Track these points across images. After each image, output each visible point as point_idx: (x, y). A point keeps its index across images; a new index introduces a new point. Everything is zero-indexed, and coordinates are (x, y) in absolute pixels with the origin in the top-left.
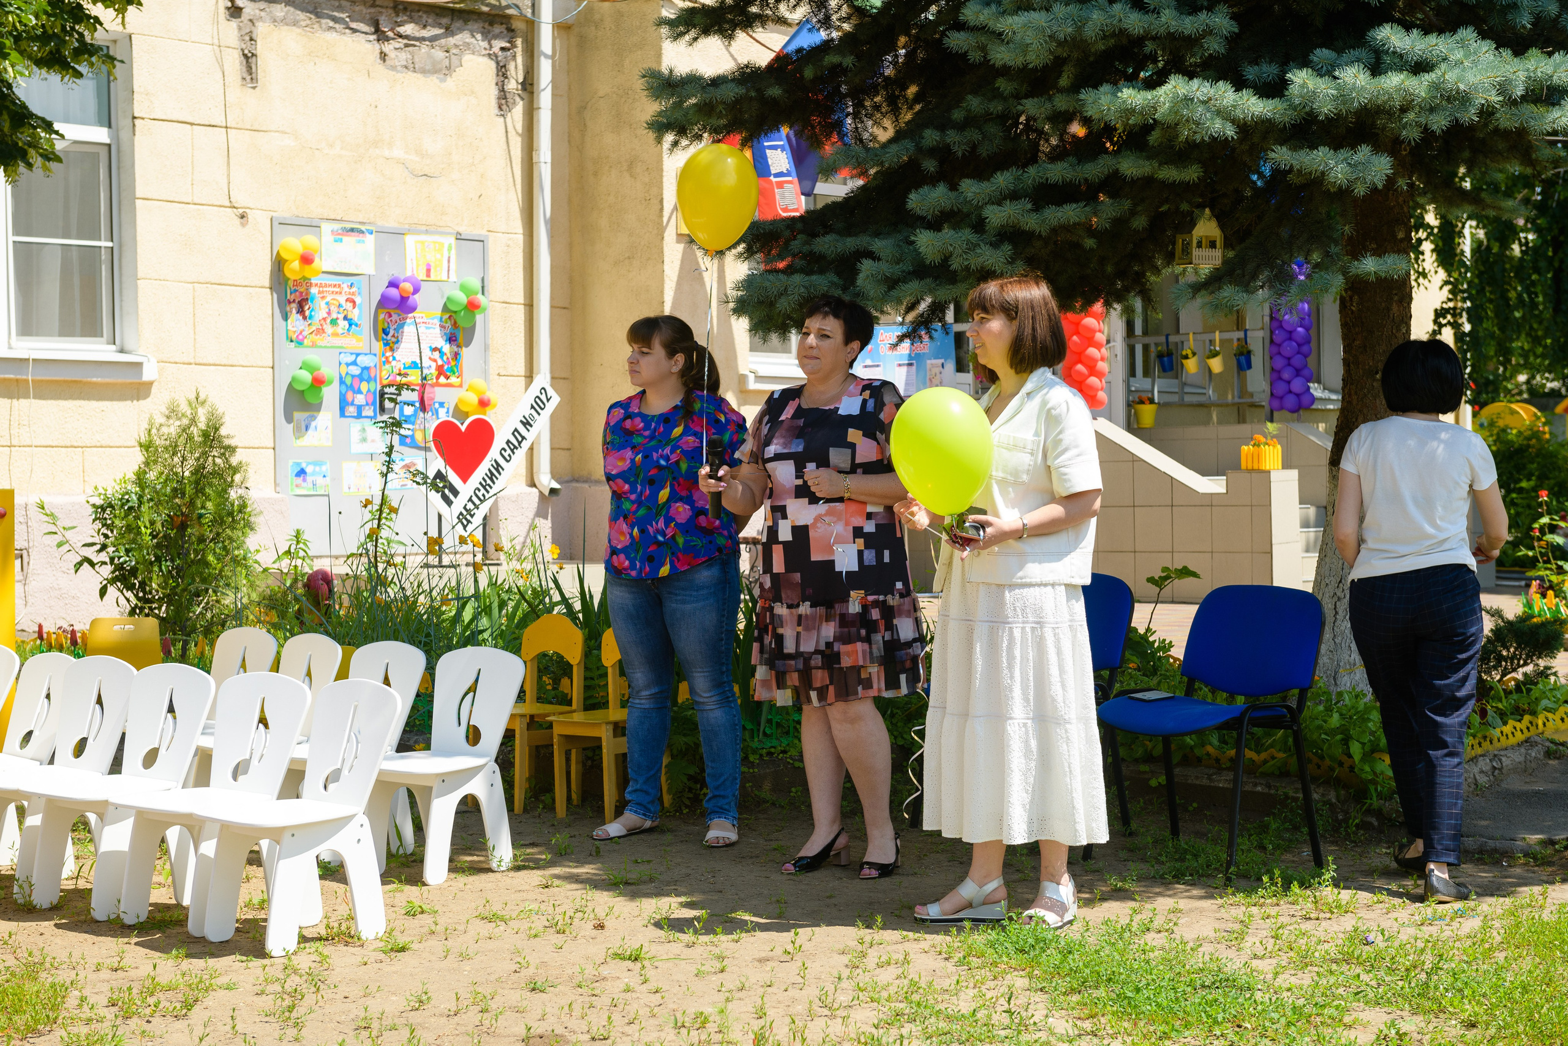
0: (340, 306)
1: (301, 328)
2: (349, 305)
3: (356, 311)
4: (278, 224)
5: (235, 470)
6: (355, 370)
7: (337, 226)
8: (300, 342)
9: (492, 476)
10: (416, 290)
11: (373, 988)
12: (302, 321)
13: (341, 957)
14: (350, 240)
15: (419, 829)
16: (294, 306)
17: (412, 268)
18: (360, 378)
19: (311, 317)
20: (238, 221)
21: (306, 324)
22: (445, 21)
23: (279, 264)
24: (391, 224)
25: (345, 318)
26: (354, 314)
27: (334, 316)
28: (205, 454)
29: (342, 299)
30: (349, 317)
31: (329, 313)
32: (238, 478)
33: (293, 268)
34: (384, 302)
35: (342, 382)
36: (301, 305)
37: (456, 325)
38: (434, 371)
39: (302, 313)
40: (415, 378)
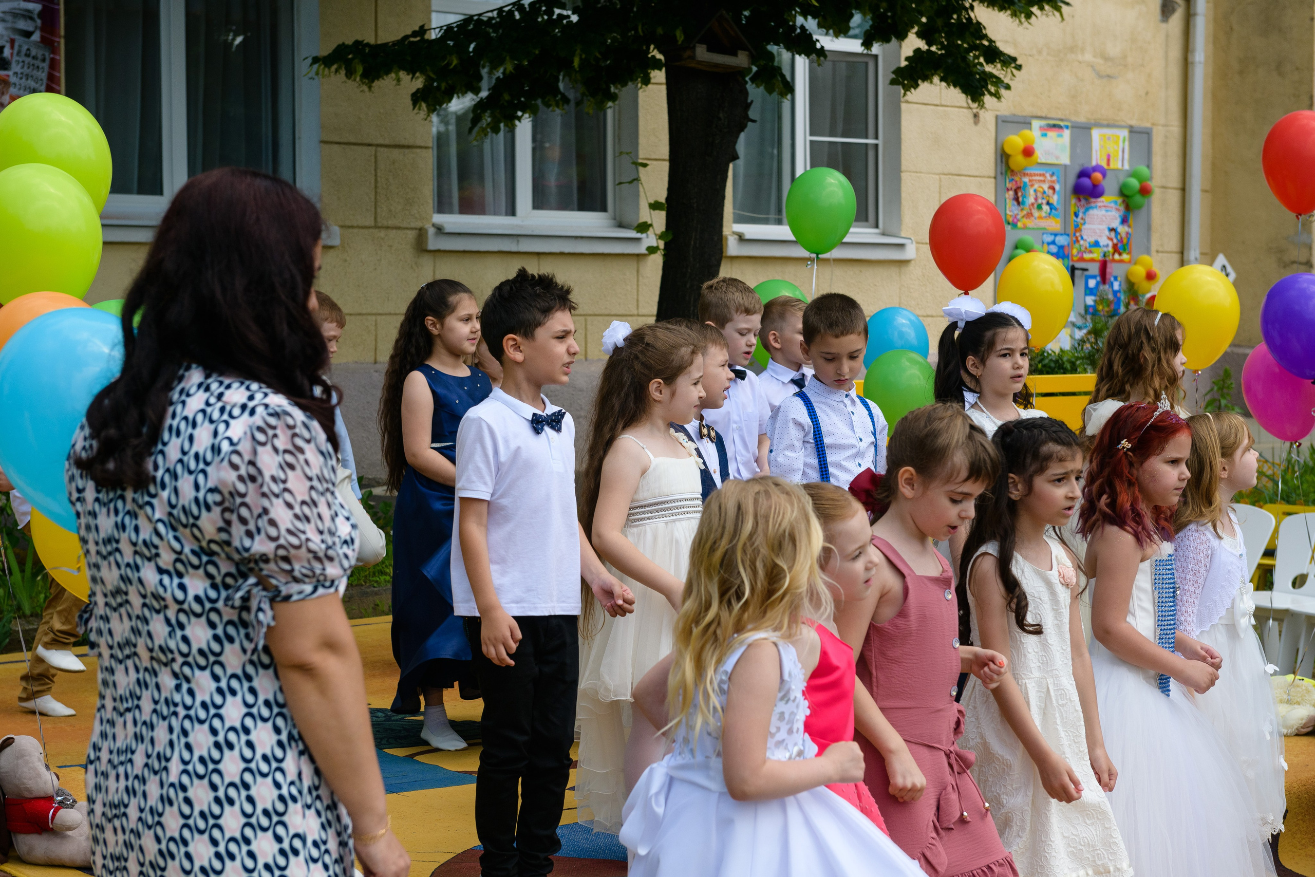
0: (1044, 192)
1: (1016, 212)
2: (1051, 191)
3: (1055, 197)
7: (1043, 122)
12: (1016, 207)
14: (1053, 135)
16: (1011, 193)
17: (1097, 158)
19: (1023, 203)
21: (1019, 208)
25: (1048, 203)
26: (1055, 199)
27: (1040, 201)
29: (1045, 186)
30: (1051, 201)
31: (1036, 199)
36: (1016, 192)
37: (1128, 208)
38: (1111, 249)
39: (1016, 199)
40: (1097, 255)
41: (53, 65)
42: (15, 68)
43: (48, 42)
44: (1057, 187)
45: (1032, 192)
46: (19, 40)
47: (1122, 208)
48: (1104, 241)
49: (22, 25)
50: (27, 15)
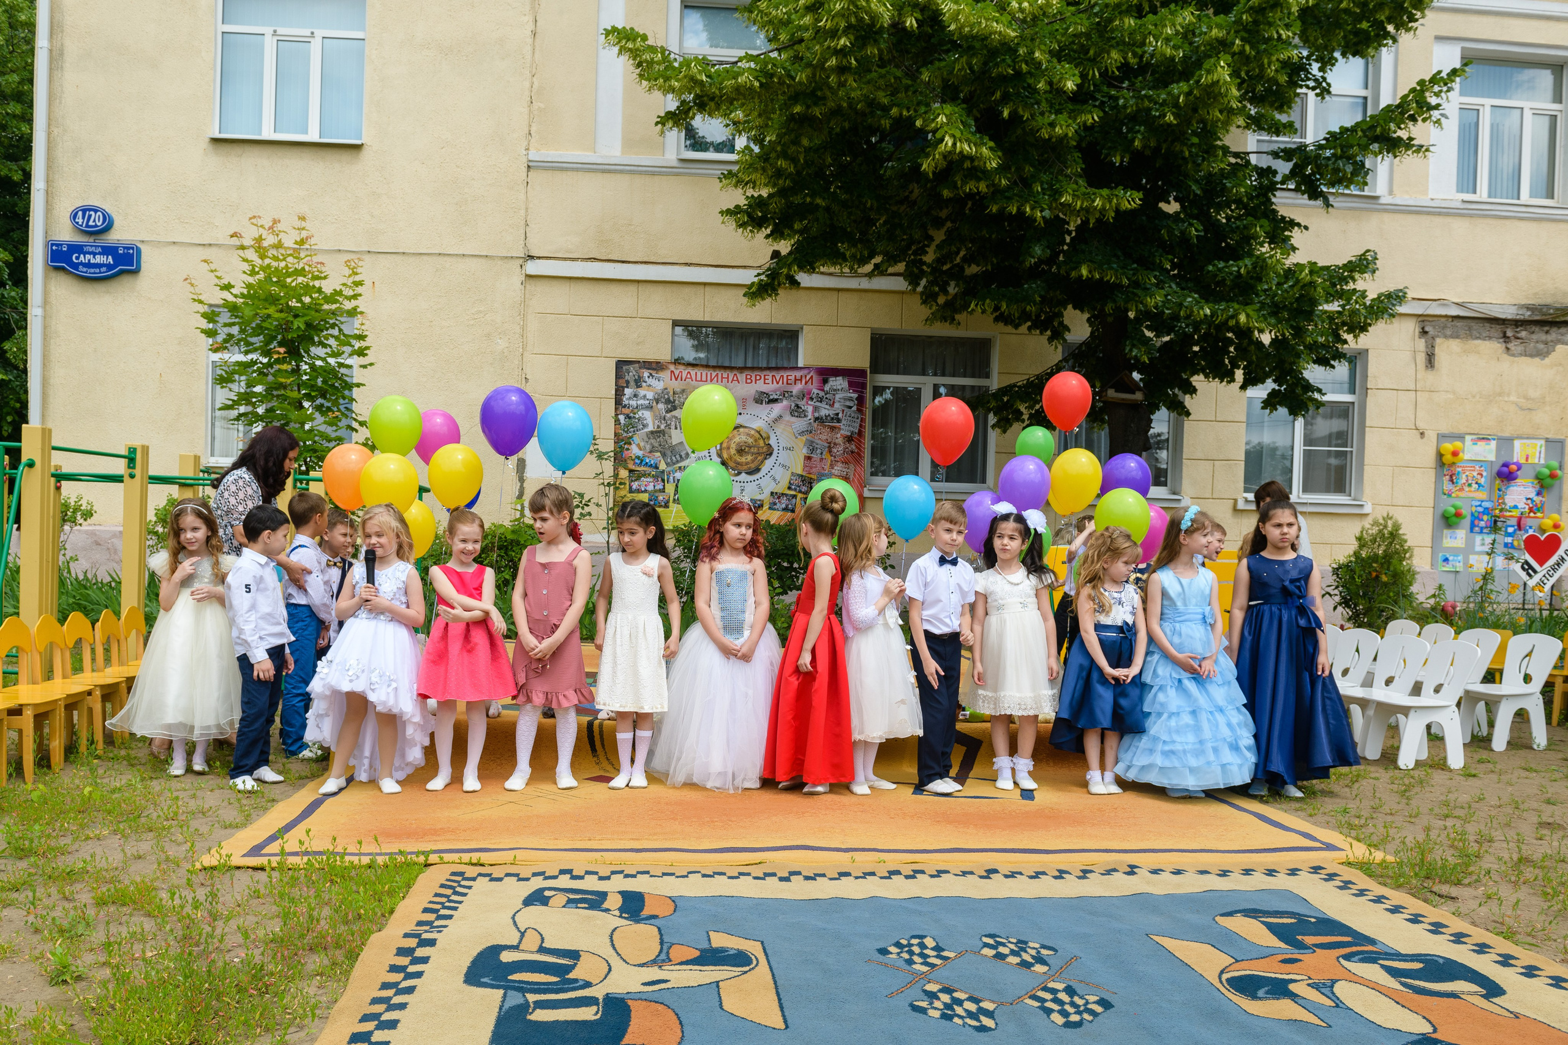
0: (1474, 478)
1: (1450, 488)
2: (1479, 476)
4: (1442, 437)
5: (1406, 552)
6: (1480, 509)
7: (1474, 437)
8: (1449, 495)
9: (1558, 564)
10: (1519, 469)
11: (1453, 789)
12: (1451, 485)
13: (1438, 777)
14: (1482, 444)
15: (1491, 724)
16: (1448, 477)
17: (1518, 457)
18: (1483, 513)
19: (1457, 482)
20: (1419, 436)
21: (1455, 486)
22: (1546, 329)
23: (1440, 455)
24: (1506, 434)
25: (1478, 484)
26: (1482, 481)
27: (1470, 482)
28: (1391, 543)
29: (1475, 474)
31: (1467, 480)
32: (1407, 555)
33: (1448, 458)
34: (1500, 474)
35: (1472, 514)
36: (1451, 476)
37: (1542, 486)
38: (1527, 510)
39: (1452, 481)
40: (1516, 513)
41: (863, 420)
42: (844, 422)
43: (859, 410)
44: (1485, 474)
45: (1464, 476)
46: (846, 410)
47: (1538, 486)
48: (1521, 505)
49: (848, 403)
50: (851, 399)
